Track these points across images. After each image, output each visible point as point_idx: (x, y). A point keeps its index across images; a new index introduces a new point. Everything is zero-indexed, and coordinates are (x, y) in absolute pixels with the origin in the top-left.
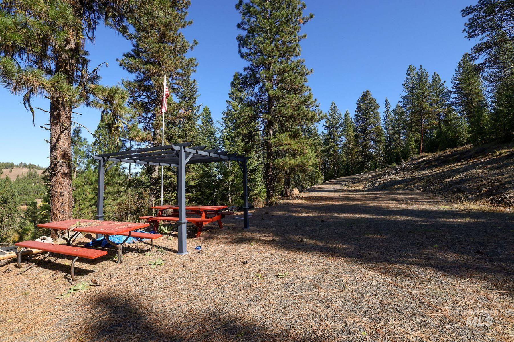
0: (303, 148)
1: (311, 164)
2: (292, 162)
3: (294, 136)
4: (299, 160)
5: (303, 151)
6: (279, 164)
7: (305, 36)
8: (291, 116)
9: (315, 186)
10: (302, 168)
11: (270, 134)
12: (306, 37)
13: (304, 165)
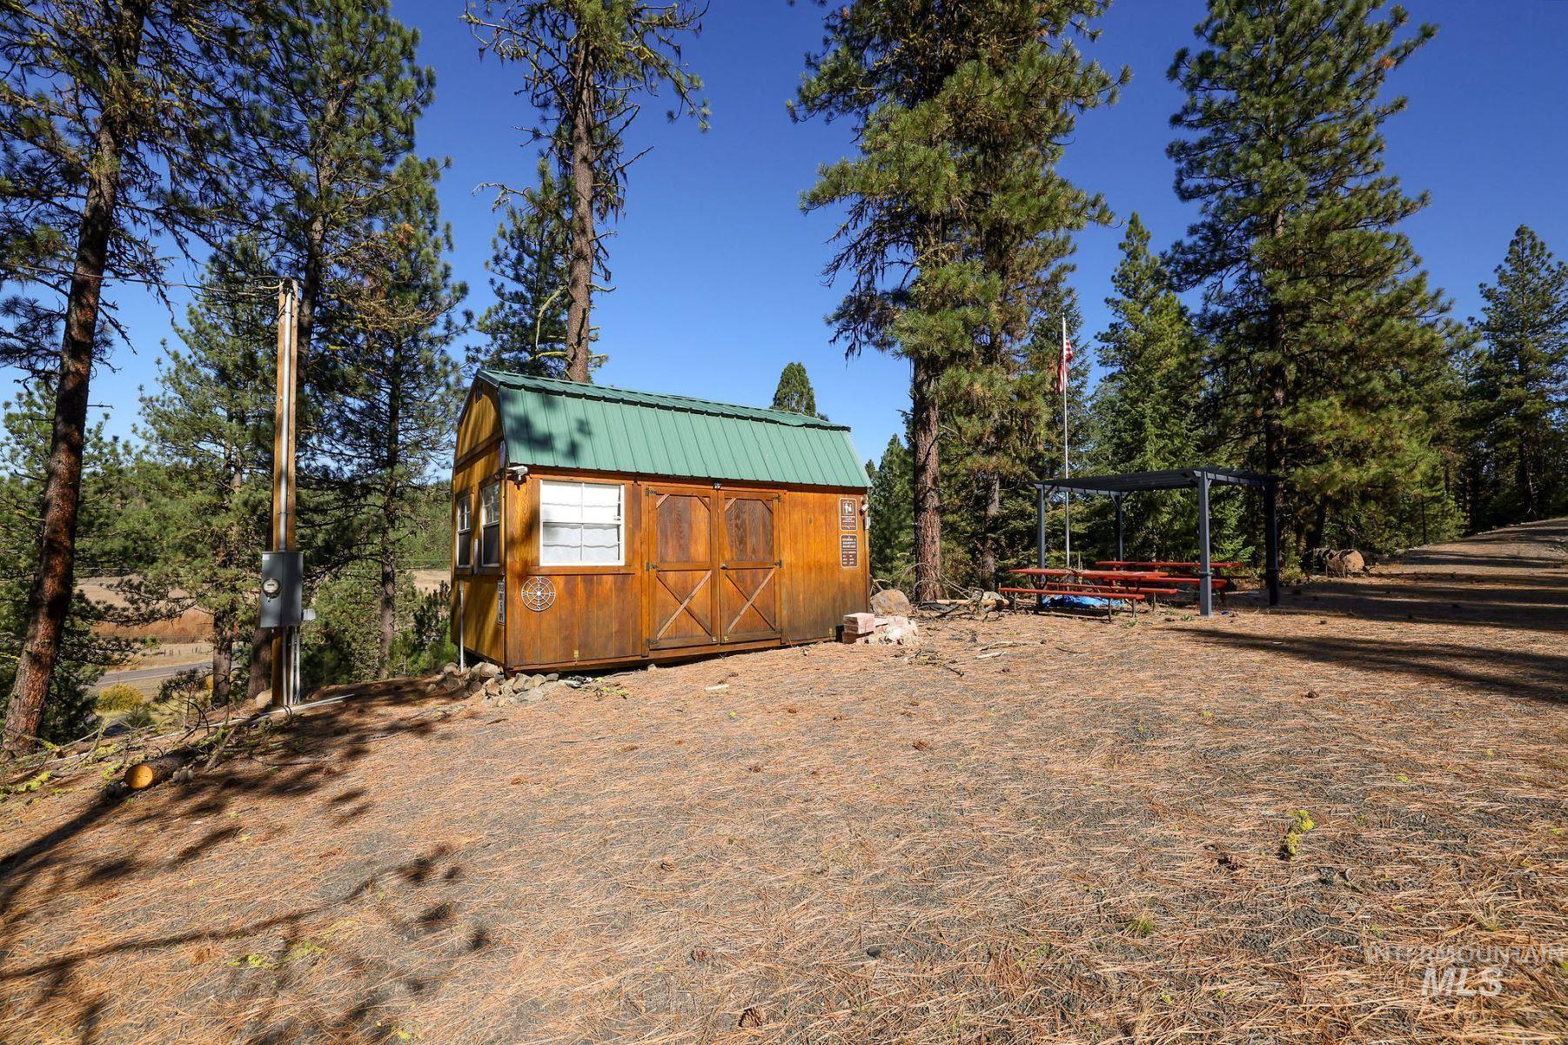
0: (1388, 435)
1: (1419, 478)
2: (1353, 475)
3: (1360, 403)
4: (1374, 469)
5: (1387, 443)
6: (1307, 480)
7: (1400, 105)
8: (1349, 348)
9: (1425, 548)
10: (1382, 492)
11: (1277, 402)
12: (1406, 107)
13: (1389, 482)
